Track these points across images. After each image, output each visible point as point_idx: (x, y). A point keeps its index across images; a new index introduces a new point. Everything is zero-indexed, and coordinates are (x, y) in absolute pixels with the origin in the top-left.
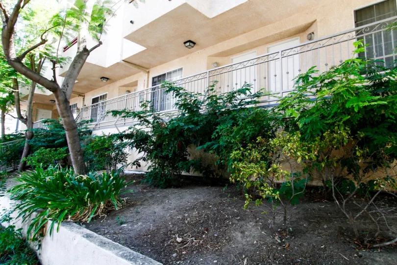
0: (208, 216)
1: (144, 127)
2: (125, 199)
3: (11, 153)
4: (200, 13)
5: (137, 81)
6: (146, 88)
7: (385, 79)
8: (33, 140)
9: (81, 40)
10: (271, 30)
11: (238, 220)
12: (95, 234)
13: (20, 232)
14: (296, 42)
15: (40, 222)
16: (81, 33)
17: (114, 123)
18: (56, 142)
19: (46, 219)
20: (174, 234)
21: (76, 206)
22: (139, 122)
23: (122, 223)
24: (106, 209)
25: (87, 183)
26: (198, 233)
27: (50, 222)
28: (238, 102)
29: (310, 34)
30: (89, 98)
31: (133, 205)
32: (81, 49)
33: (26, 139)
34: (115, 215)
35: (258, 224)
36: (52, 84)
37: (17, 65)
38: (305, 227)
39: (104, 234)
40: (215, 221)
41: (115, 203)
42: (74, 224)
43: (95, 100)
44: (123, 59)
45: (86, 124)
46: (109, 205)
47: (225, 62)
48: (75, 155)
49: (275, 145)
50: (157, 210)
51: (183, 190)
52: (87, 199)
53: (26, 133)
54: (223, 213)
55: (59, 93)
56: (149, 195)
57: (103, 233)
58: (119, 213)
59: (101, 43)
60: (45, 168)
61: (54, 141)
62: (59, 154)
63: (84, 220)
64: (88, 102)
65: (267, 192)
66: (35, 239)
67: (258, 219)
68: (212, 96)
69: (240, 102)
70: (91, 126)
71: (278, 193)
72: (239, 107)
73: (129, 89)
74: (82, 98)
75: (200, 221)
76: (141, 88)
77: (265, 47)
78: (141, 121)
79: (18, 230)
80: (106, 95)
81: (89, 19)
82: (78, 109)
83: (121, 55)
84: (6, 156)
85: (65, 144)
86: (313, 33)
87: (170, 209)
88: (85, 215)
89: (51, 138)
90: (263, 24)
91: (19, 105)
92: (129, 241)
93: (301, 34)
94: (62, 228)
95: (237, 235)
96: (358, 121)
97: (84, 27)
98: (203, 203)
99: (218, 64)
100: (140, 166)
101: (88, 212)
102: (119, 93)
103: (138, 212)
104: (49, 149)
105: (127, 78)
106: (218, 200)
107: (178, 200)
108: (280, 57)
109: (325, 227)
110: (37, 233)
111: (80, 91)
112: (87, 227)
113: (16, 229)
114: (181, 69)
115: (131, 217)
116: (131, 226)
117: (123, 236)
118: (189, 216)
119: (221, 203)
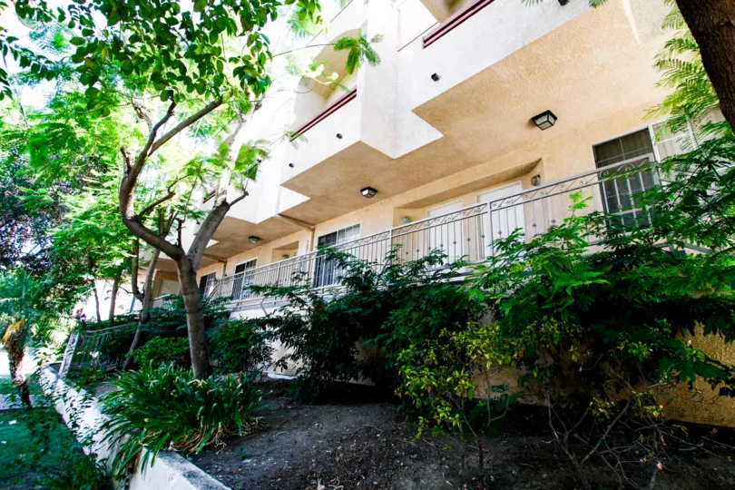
0: (371, 452)
1: (297, 308)
2: (257, 419)
3: (118, 342)
4: (381, 153)
5: (298, 242)
6: (309, 252)
7: (632, 243)
8: (148, 325)
9: (220, 192)
10: (479, 173)
11: (414, 460)
12: (202, 473)
13: (105, 464)
14: (516, 188)
15: (131, 449)
16: (221, 182)
17: (259, 302)
18: (178, 328)
19: (140, 445)
20: (316, 479)
21: (183, 427)
22: (289, 303)
23: (244, 458)
24: (227, 433)
25: (203, 391)
26: (352, 478)
27: (145, 450)
28: (432, 273)
29: (535, 177)
30: (233, 264)
31: (267, 430)
32: (219, 203)
33: (140, 324)
34: (238, 444)
35: (443, 467)
36: (174, 249)
37: (135, 225)
38: (513, 475)
39: (215, 474)
40: (380, 460)
41: (240, 424)
42: (178, 455)
43: (240, 268)
44: (280, 212)
45: (223, 303)
46: (231, 427)
47: (420, 215)
48: (197, 349)
49: (459, 341)
50: (299, 439)
51: (344, 408)
52: (200, 416)
53: (140, 315)
54: (394, 448)
55: (183, 261)
56: (294, 413)
57: (214, 471)
58: (245, 441)
59: (246, 194)
60: (155, 367)
61: (176, 326)
62: (180, 346)
63: (193, 449)
64: (231, 271)
65: (441, 415)
66: (121, 477)
67: (444, 459)
68: (394, 266)
69: (435, 274)
70: (229, 306)
71: (457, 416)
72: (432, 281)
73: (287, 252)
74: (223, 265)
75: (358, 458)
76: (302, 251)
77: (474, 195)
78: (292, 301)
79: (102, 460)
80: (255, 260)
81: (232, 165)
82: (216, 280)
83: (278, 208)
84: (110, 347)
85: (184, 332)
86: (539, 176)
87: (319, 438)
88: (195, 443)
89: (172, 323)
90: (469, 164)
91: (136, 274)
92: (249, 486)
93: (525, 177)
94: (159, 461)
95: (407, 484)
96: (589, 306)
97: (225, 174)
98: (368, 429)
99: (409, 219)
100: (286, 367)
101: (201, 437)
102: (273, 257)
103: (271, 441)
104: (166, 339)
105: (284, 238)
106: (391, 425)
107: (333, 423)
108: (489, 210)
109: (545, 476)
110: (125, 466)
111: (220, 254)
112: (194, 461)
113: (98, 459)
114: (358, 226)
115: (260, 447)
116: (256, 463)
117: (242, 477)
118: (342, 451)
119: (395, 431)
